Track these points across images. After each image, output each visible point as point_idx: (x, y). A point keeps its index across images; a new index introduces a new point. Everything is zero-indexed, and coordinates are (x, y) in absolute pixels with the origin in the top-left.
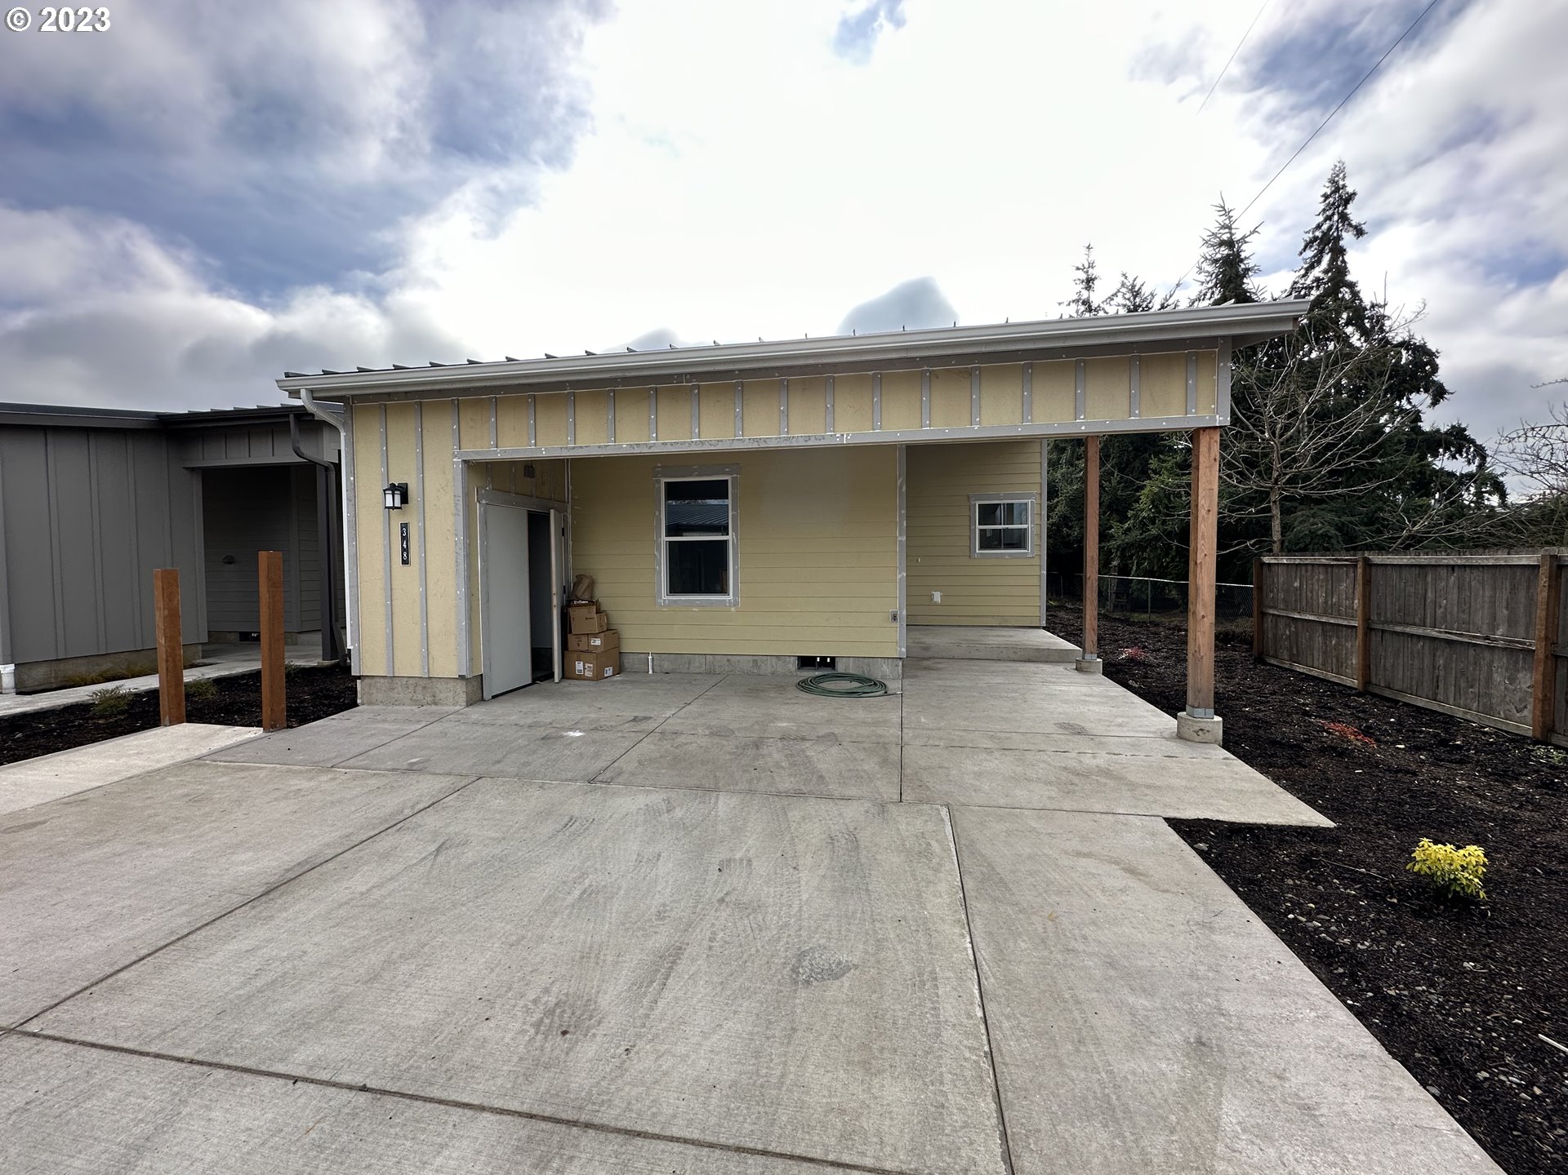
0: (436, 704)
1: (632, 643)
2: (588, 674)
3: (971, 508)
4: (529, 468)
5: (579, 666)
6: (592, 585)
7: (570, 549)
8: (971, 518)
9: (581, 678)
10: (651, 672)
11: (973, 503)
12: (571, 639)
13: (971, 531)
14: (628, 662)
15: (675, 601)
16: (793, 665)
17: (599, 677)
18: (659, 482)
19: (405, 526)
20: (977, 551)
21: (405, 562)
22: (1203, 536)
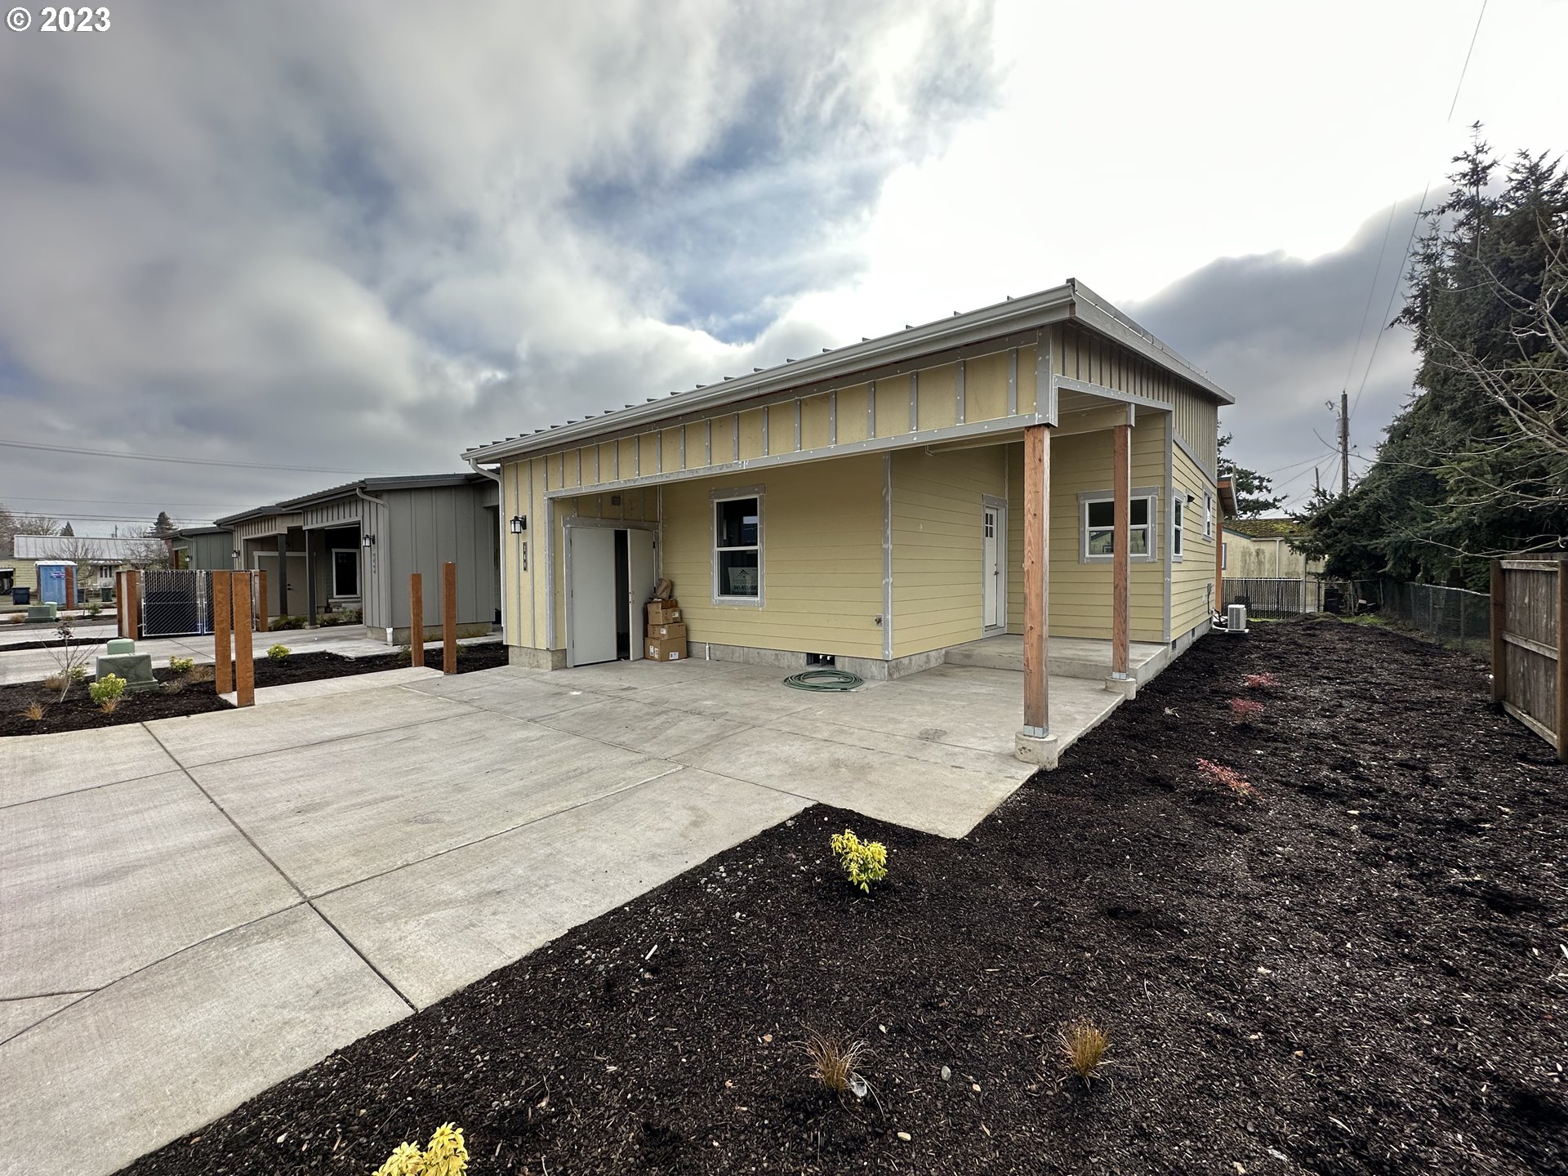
0: (538, 667)
1: (700, 634)
2: (656, 656)
3: (1080, 508)
4: (616, 497)
5: (652, 649)
6: (672, 586)
7: (661, 558)
8: (1080, 519)
9: (652, 659)
10: (708, 658)
11: (1082, 502)
12: (650, 628)
13: (1081, 533)
14: (695, 649)
15: (722, 601)
16: (803, 660)
17: (664, 658)
18: (712, 502)
19: (525, 544)
20: (1087, 555)
21: (525, 569)
22: (1030, 541)
